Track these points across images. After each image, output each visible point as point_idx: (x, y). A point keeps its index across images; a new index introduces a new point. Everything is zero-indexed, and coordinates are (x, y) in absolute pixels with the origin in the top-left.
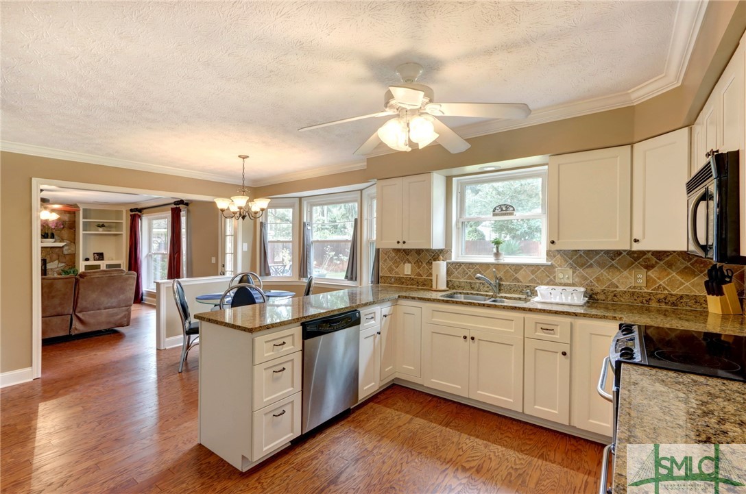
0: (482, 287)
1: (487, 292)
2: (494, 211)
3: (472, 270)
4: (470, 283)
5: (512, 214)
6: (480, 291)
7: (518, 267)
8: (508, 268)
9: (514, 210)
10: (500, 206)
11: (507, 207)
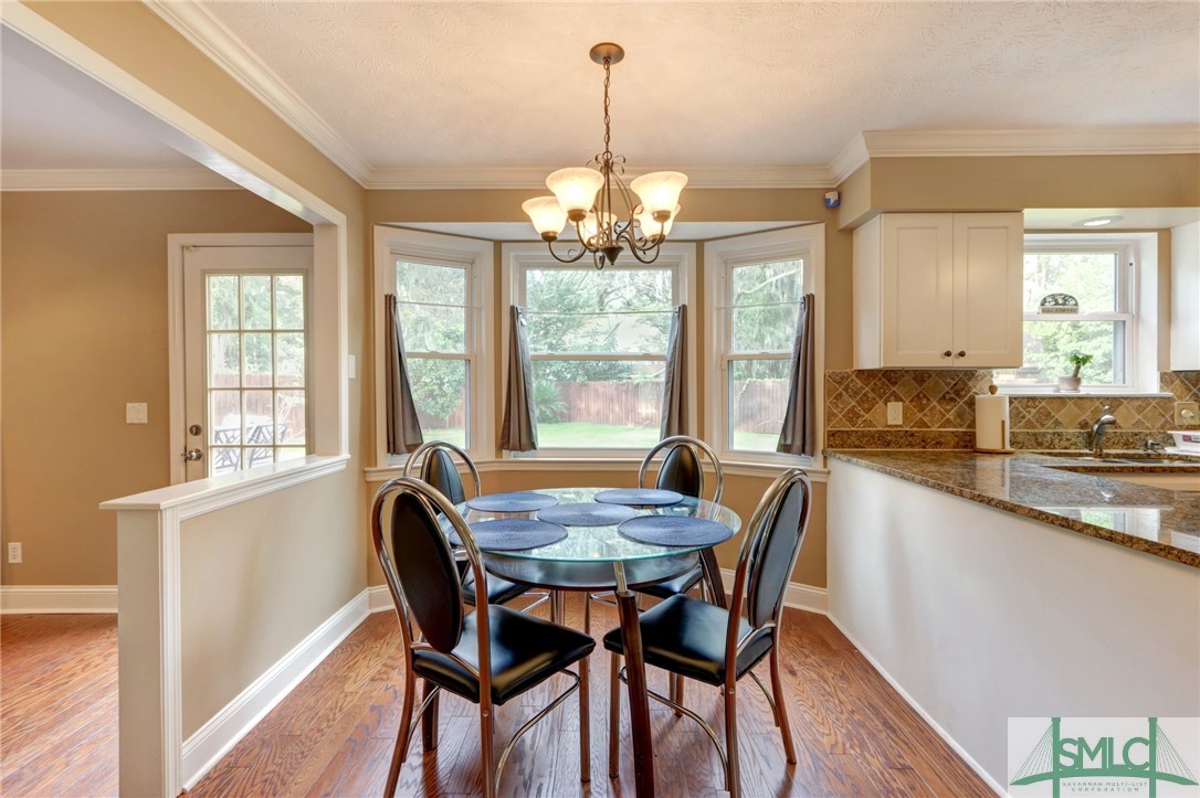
0: (1056, 441)
1: (1066, 448)
2: (1042, 304)
3: (1033, 411)
4: (1035, 434)
5: (1074, 311)
6: (1055, 448)
7: (1115, 402)
8: (1098, 404)
9: (1076, 304)
10: (1053, 296)
11: (1066, 298)
